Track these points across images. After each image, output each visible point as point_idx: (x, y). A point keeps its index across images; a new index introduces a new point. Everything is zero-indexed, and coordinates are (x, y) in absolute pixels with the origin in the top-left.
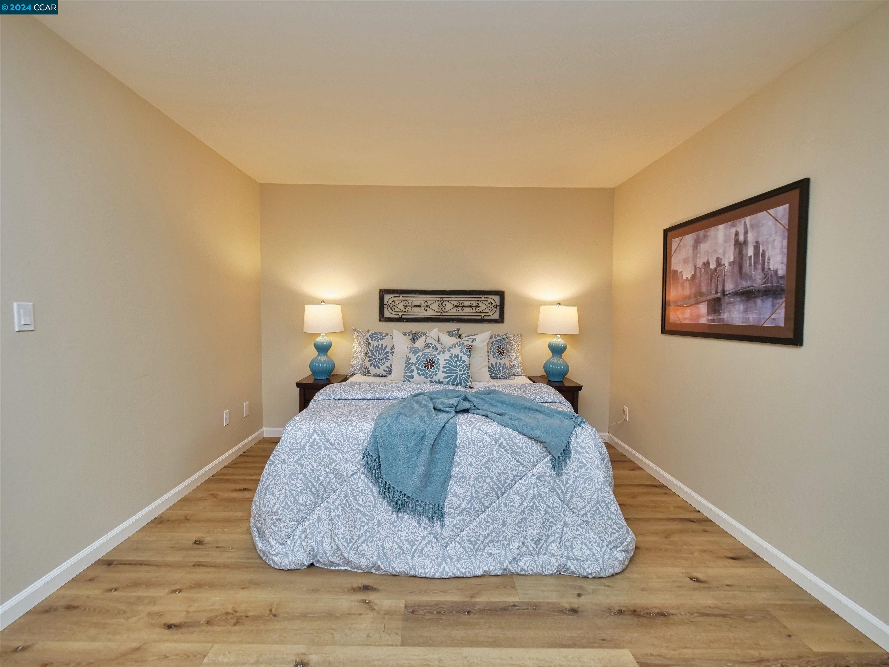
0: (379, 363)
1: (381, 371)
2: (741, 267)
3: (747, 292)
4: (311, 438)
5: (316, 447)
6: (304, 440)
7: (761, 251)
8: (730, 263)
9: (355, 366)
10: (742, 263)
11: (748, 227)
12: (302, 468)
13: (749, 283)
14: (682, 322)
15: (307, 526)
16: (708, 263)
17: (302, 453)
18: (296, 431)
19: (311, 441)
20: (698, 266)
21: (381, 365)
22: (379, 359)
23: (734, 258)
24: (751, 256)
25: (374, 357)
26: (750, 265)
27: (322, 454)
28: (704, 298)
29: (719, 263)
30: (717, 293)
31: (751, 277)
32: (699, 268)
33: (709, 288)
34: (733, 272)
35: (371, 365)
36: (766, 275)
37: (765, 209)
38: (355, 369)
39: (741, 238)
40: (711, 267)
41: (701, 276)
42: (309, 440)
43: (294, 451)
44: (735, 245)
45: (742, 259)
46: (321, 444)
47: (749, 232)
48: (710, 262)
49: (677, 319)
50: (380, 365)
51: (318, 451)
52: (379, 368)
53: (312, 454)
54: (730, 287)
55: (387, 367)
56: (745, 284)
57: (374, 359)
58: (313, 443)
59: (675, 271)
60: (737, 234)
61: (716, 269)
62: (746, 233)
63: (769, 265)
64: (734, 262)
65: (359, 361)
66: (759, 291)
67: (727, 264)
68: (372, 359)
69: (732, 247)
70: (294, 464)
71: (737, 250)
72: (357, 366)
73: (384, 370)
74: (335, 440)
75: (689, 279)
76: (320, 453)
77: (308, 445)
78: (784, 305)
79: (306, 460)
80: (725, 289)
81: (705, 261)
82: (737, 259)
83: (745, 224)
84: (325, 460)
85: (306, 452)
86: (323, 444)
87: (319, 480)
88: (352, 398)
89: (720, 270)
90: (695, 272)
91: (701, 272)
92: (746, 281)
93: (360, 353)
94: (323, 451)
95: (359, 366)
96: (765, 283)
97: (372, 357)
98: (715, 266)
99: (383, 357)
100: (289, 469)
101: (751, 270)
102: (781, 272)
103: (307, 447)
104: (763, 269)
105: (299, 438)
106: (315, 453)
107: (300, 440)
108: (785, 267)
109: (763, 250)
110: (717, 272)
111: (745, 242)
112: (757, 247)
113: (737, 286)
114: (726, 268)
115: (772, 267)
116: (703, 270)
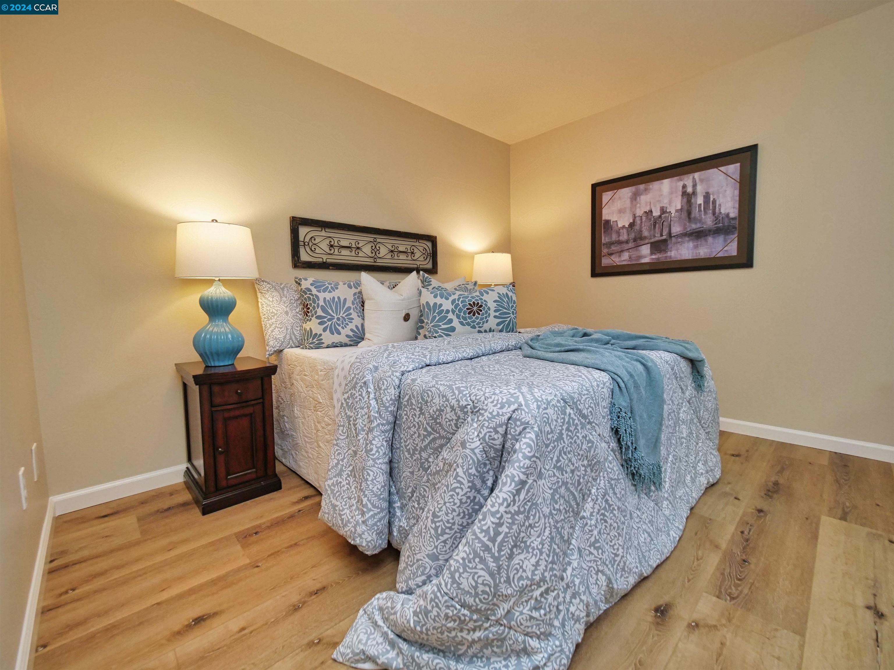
0: (339, 325)
1: (342, 338)
2: (689, 213)
3: (696, 232)
4: (565, 414)
5: (572, 429)
6: (559, 421)
7: (711, 199)
8: (677, 211)
9: (282, 336)
10: (691, 210)
11: (697, 181)
12: (563, 475)
13: (699, 225)
14: (618, 264)
15: (571, 575)
16: (651, 211)
17: (560, 446)
18: (546, 409)
19: (567, 420)
20: (637, 215)
21: (343, 328)
22: (338, 319)
23: (682, 206)
24: (700, 204)
25: (329, 317)
26: (700, 211)
27: (581, 438)
28: (647, 241)
29: (663, 211)
30: (662, 235)
31: (700, 221)
32: (639, 216)
33: (652, 232)
34: (680, 218)
35: (325, 330)
36: (717, 218)
37: (717, 166)
38: (282, 342)
39: (690, 190)
40: (654, 215)
41: (641, 223)
42: (564, 418)
43: (550, 448)
44: (682, 195)
45: (690, 206)
46: (576, 421)
47: (698, 185)
48: (653, 210)
49: (612, 262)
50: (340, 328)
51: (576, 435)
52: (339, 333)
53: (571, 443)
54: (676, 229)
55: (352, 330)
56: (694, 226)
57: (329, 320)
58: (568, 422)
59: (608, 222)
60: (684, 187)
61: (660, 216)
62: (695, 186)
63: (720, 209)
64: (681, 209)
65: (287, 329)
66: (710, 231)
67: (673, 212)
68: (325, 320)
69: (680, 197)
70: (554, 473)
71: (685, 200)
72: (285, 337)
73: (347, 336)
74: (587, 409)
75: (627, 226)
76: (578, 437)
77: (564, 427)
78: (736, 239)
79: (565, 457)
80: (672, 232)
81: (647, 209)
82: (686, 208)
83: (694, 178)
84: (584, 447)
85: (564, 442)
86: (578, 419)
87: (579, 483)
88: (452, 359)
89: (665, 217)
90: (634, 220)
91: (641, 220)
92: (696, 223)
93: (284, 316)
94: (580, 431)
95: (288, 336)
96: (716, 224)
97: (325, 317)
98: (659, 214)
99: (344, 316)
100: (549, 484)
101: (700, 215)
102: (732, 215)
103: (564, 432)
104: (714, 213)
105: (552, 420)
106: (572, 438)
107: (555, 423)
108: (737, 211)
109: (714, 199)
110: (661, 219)
111: (694, 193)
112: (707, 196)
113: (685, 228)
114: (673, 215)
115: (723, 211)
116: (644, 218)
